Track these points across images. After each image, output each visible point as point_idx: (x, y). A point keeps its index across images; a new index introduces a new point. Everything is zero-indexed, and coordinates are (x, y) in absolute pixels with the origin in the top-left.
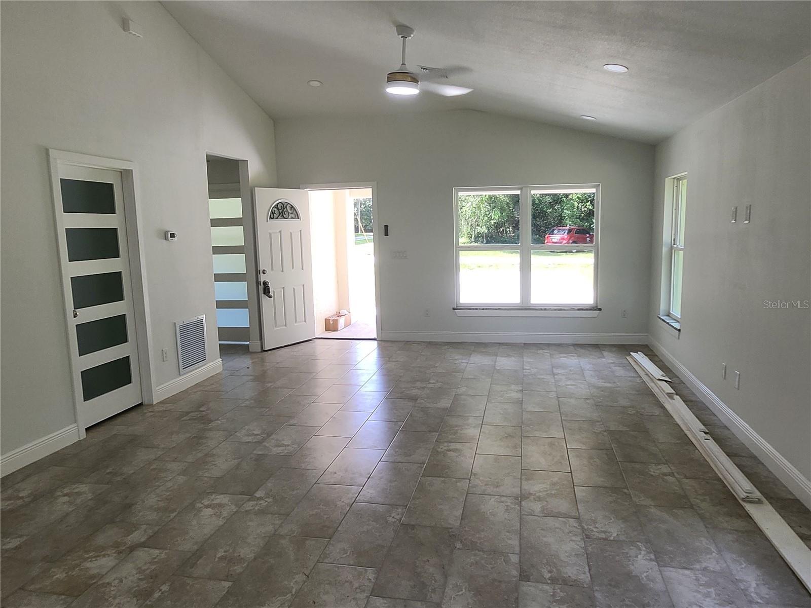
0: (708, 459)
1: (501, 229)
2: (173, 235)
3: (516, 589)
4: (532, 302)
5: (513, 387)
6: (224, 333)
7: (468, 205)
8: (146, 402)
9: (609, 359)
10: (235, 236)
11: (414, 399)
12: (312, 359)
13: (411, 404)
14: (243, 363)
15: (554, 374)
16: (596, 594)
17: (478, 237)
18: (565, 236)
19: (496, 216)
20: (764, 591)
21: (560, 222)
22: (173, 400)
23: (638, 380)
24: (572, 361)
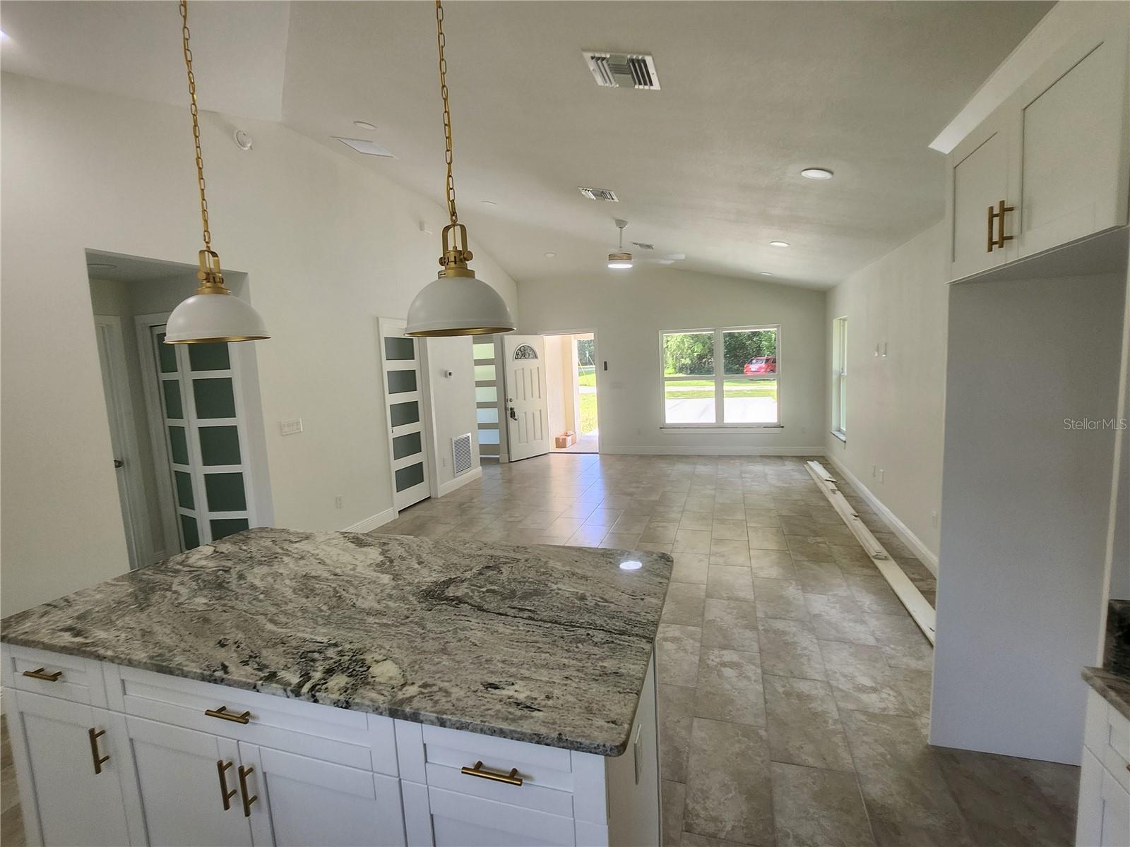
0: (855, 534)
1: (704, 360)
2: (450, 374)
3: (704, 602)
4: (725, 422)
5: (709, 487)
6: (484, 448)
7: (673, 340)
8: (433, 496)
9: (789, 466)
10: (489, 372)
11: (631, 494)
12: (547, 468)
13: (629, 498)
14: (496, 471)
15: (742, 478)
16: (757, 605)
17: (681, 369)
18: (763, 365)
19: (698, 349)
20: (875, 607)
21: (758, 353)
22: (452, 494)
23: (811, 482)
24: (757, 468)
